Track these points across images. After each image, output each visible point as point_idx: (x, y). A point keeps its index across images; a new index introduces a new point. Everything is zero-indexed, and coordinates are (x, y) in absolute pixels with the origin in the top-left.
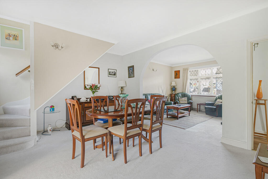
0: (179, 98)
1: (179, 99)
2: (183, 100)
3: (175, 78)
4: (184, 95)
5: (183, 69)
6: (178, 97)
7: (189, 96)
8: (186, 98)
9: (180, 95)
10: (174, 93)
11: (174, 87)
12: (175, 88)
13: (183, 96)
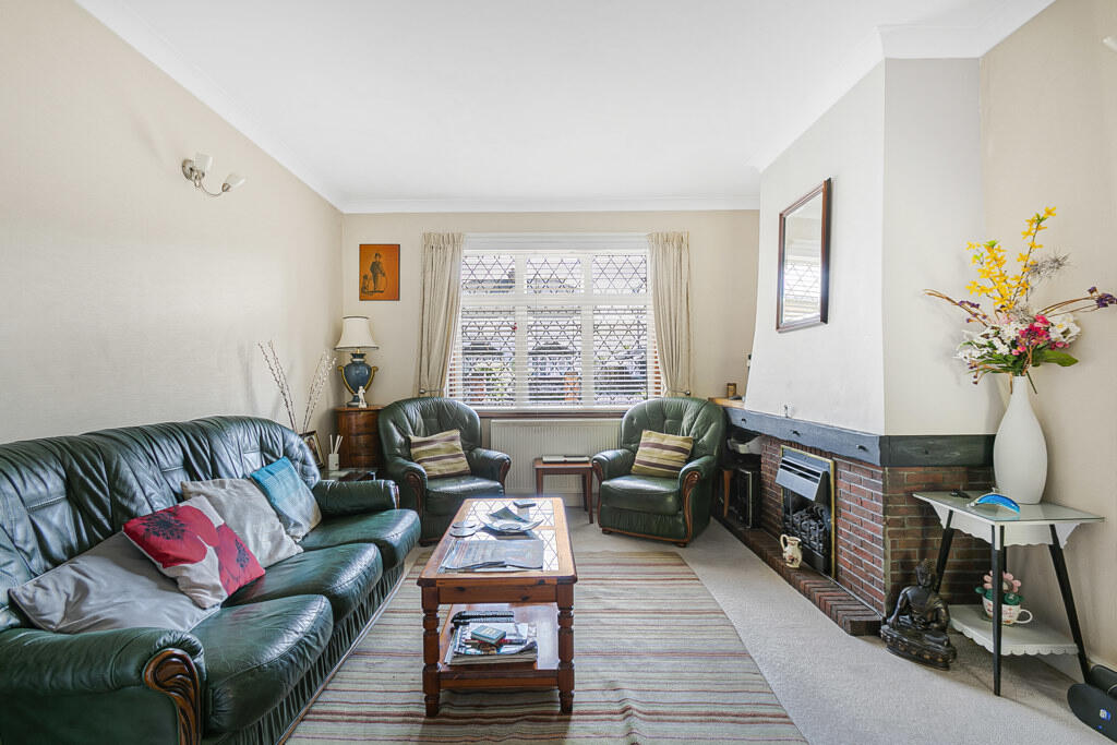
0: (414, 439)
1: (408, 444)
2: (437, 450)
3: (365, 294)
4: (441, 417)
5: (427, 237)
6: (403, 433)
7: (471, 417)
8: (456, 433)
9: (413, 412)
10: (363, 405)
11: (362, 356)
12: (370, 369)
13: (434, 420)
